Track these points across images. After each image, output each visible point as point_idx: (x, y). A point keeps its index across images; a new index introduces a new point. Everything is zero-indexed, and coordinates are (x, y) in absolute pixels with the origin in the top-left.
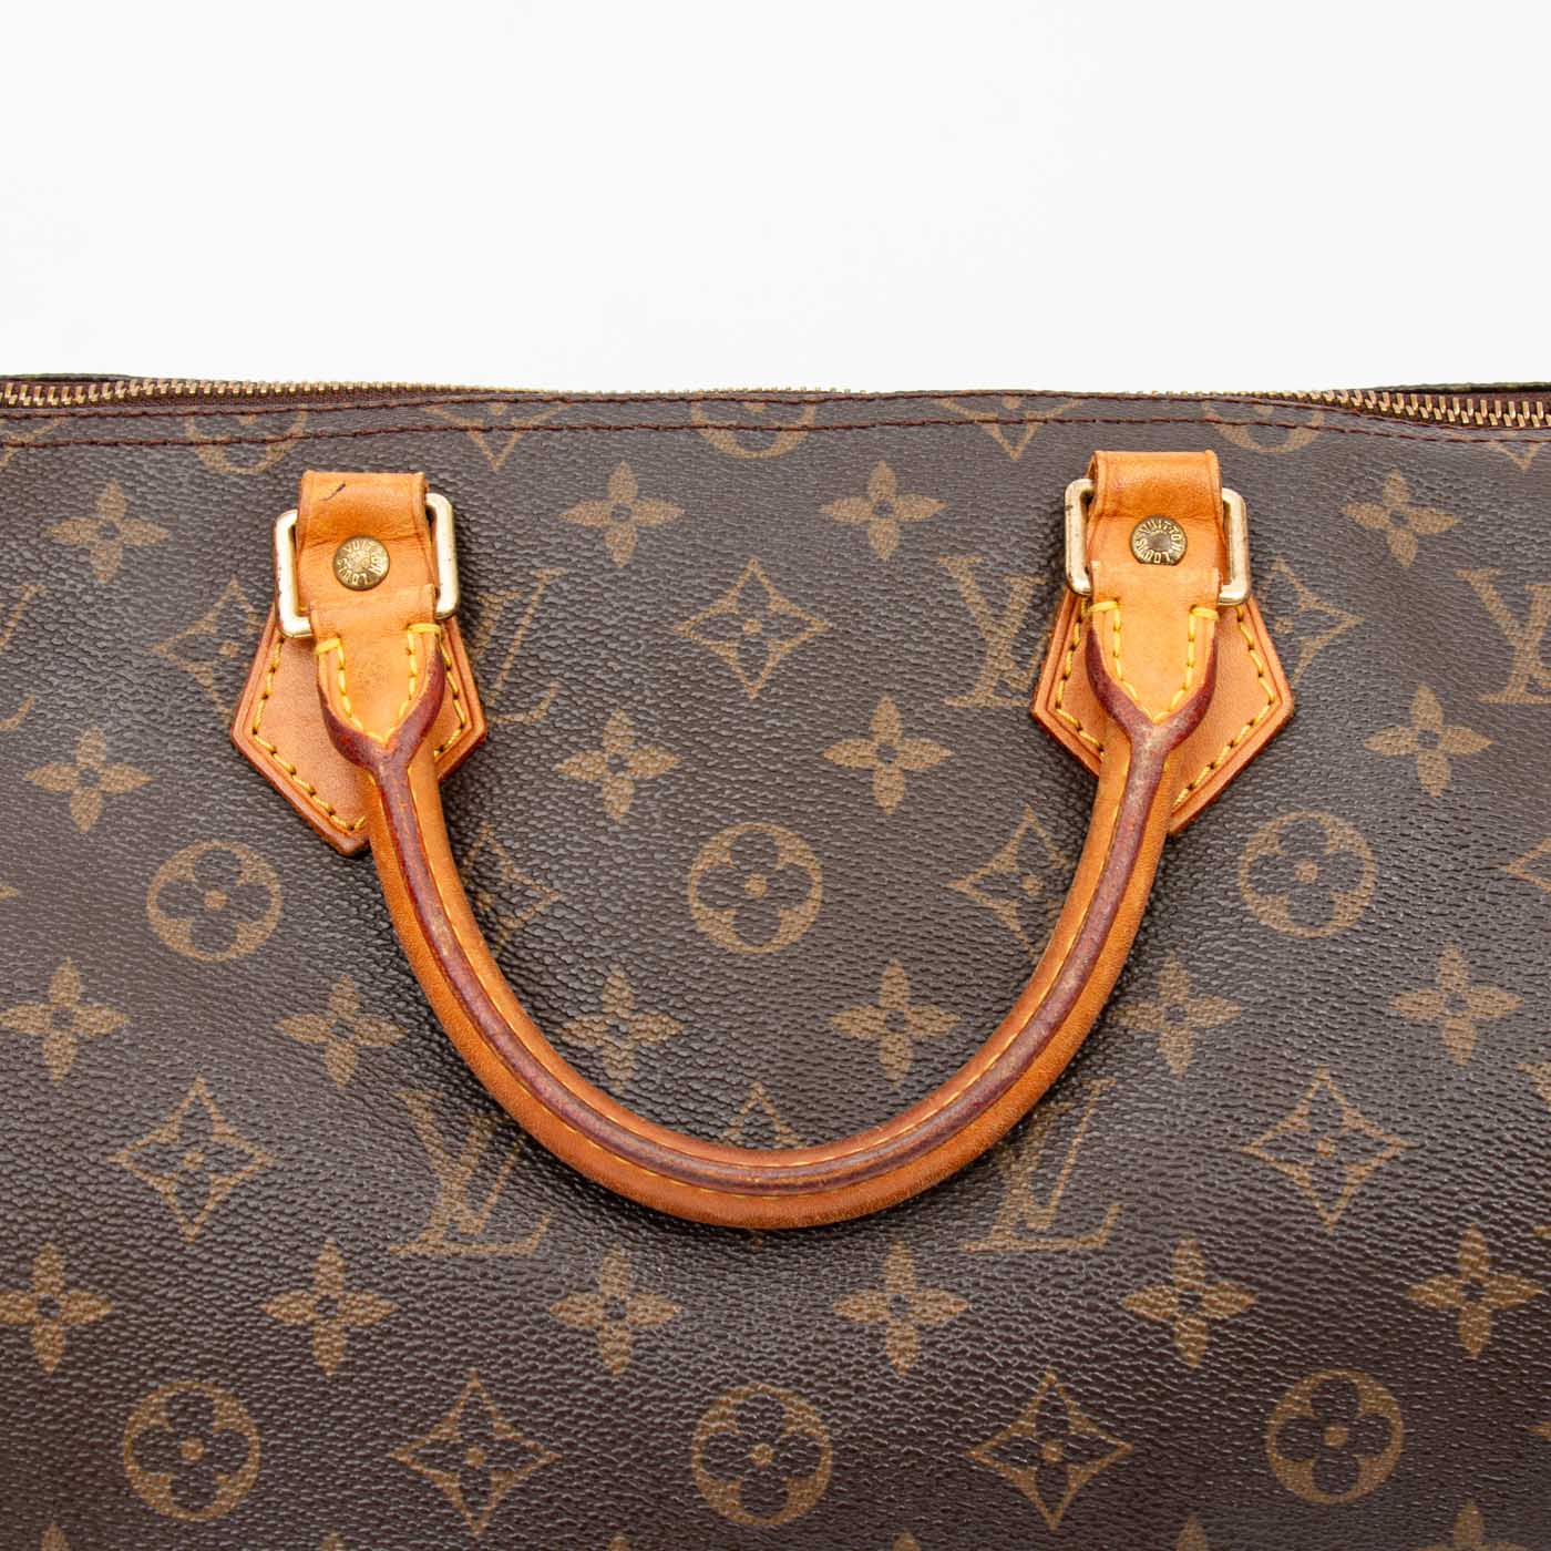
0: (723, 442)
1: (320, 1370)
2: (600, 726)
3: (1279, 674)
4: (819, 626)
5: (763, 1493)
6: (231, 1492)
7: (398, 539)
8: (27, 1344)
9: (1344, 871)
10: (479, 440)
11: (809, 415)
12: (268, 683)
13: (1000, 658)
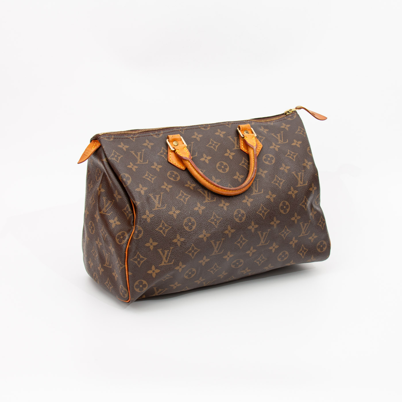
0: (203, 129)
1: (200, 214)
2: (203, 155)
3: (260, 143)
4: (219, 144)
5: (241, 219)
6: (194, 227)
7: (179, 141)
8: (173, 216)
9: (272, 158)
10: (180, 131)
11: (209, 126)
12: (170, 156)
13: (236, 145)
